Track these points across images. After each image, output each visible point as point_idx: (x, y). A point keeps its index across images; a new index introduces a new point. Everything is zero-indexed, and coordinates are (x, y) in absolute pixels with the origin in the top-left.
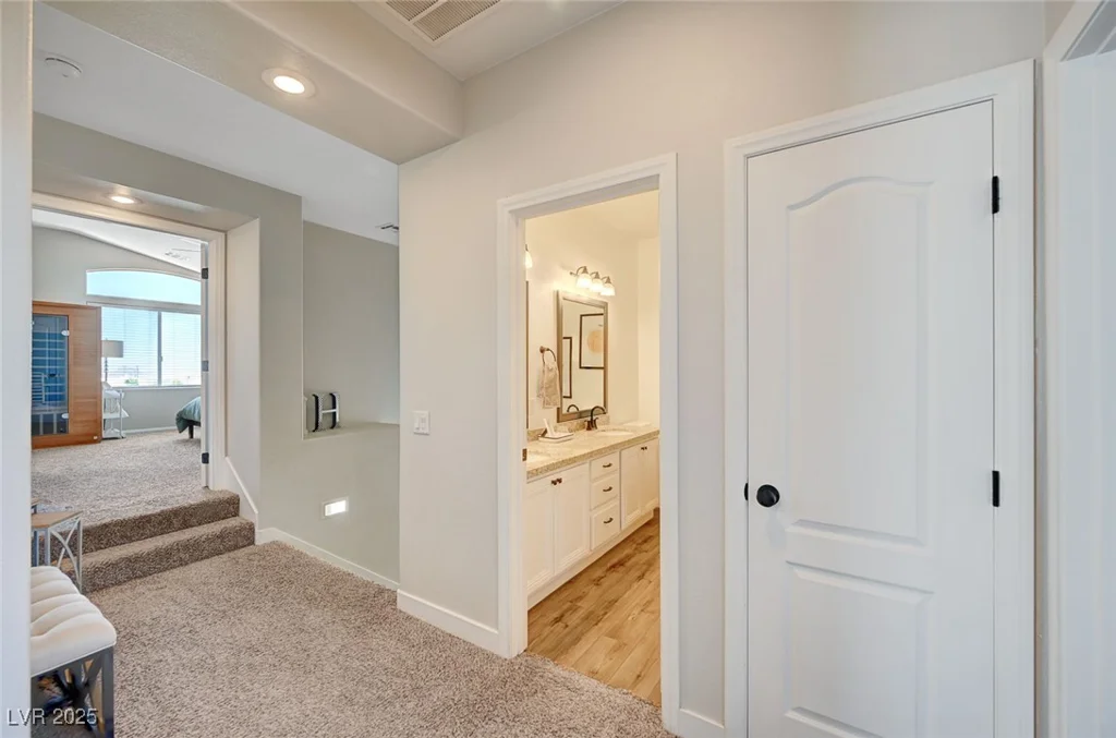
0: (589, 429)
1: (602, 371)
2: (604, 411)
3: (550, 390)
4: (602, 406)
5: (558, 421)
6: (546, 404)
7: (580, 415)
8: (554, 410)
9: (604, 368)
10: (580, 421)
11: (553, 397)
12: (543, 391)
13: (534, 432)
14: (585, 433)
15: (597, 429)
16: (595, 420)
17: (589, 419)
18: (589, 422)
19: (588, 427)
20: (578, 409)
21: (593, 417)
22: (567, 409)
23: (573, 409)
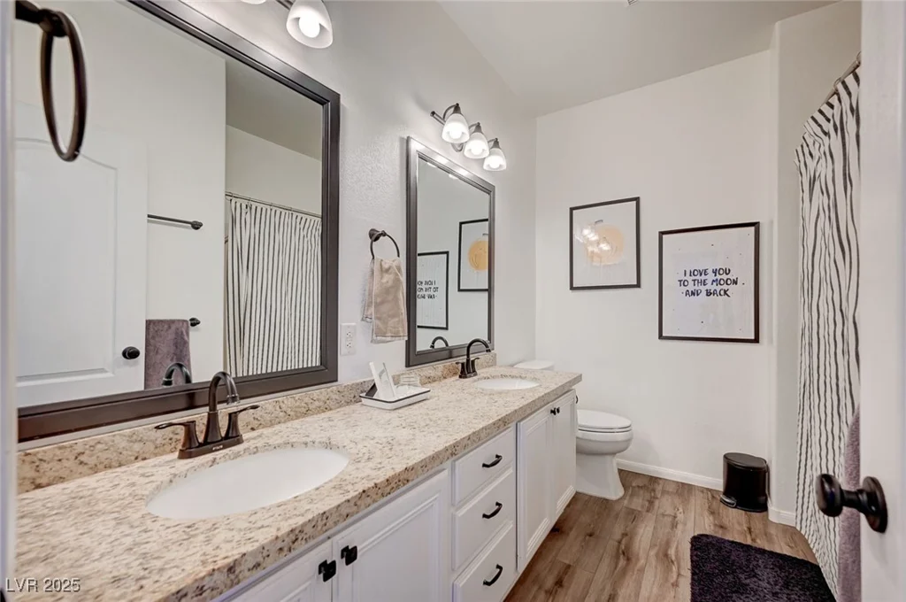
0: (463, 375)
1: (486, 294)
2: (487, 346)
3: (385, 308)
4: (485, 339)
5: (408, 365)
6: (379, 334)
7: (449, 353)
8: (400, 345)
9: (490, 290)
10: (448, 363)
11: (392, 322)
12: (372, 310)
13: (352, 387)
14: (455, 381)
15: (476, 375)
16: (473, 362)
17: (465, 361)
18: (463, 364)
19: (461, 373)
20: (447, 345)
21: (471, 356)
22: (431, 344)
23: (439, 344)
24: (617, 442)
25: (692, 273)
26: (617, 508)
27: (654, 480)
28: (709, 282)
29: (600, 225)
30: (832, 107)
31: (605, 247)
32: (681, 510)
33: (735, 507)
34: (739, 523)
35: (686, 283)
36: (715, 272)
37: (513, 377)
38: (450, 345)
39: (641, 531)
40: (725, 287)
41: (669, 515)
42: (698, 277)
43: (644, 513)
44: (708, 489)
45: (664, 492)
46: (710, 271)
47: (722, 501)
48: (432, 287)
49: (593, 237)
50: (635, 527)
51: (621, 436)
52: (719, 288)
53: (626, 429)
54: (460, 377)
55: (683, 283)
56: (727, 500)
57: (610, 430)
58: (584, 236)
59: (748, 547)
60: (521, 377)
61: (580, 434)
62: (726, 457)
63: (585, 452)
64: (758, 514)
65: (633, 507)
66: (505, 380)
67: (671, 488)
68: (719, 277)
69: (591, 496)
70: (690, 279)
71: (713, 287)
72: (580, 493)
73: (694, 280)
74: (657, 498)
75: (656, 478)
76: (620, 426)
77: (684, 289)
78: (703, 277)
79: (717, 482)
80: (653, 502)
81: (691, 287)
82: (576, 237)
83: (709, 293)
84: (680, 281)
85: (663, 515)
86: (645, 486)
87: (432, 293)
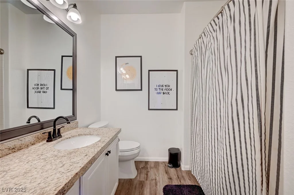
0: (49, 140)
2: (67, 120)
14: (43, 145)
15: (61, 137)
16: (59, 130)
17: (52, 130)
18: (50, 133)
19: (48, 138)
20: (39, 121)
21: (56, 126)
22: (27, 121)
23: (34, 121)
24: (135, 154)
25: (159, 86)
26: (135, 182)
27: (147, 163)
28: (164, 89)
29: (127, 65)
30: (218, 19)
31: (127, 76)
32: (157, 175)
33: (172, 168)
34: (175, 175)
35: (157, 90)
36: (165, 86)
37: (85, 135)
38: (41, 121)
39: (145, 192)
40: (168, 91)
41: (154, 179)
42: (161, 88)
43: (145, 181)
44: (164, 162)
45: (151, 168)
46: (164, 86)
47: (168, 166)
48: (45, 87)
49: (124, 72)
50: (143, 191)
51: (136, 151)
52: (167, 91)
53: (138, 147)
54: (47, 141)
55: (156, 89)
56: (170, 166)
57: (132, 150)
58: (121, 71)
59: (180, 185)
60: (90, 134)
61: (120, 154)
62: (169, 150)
63: (122, 161)
64: (178, 168)
65: (141, 180)
66: (81, 137)
67: (153, 165)
68: (167, 88)
69: (124, 179)
70: (158, 88)
71: (165, 91)
72: (120, 179)
73: (159, 89)
74: (149, 172)
75: (148, 162)
76: (136, 147)
77: (156, 92)
78: (162, 88)
79: (166, 159)
80: (148, 174)
81: (158, 91)
82: (118, 71)
83: (164, 93)
84: (155, 89)
85: (152, 180)
86: (144, 167)
87: (45, 90)
